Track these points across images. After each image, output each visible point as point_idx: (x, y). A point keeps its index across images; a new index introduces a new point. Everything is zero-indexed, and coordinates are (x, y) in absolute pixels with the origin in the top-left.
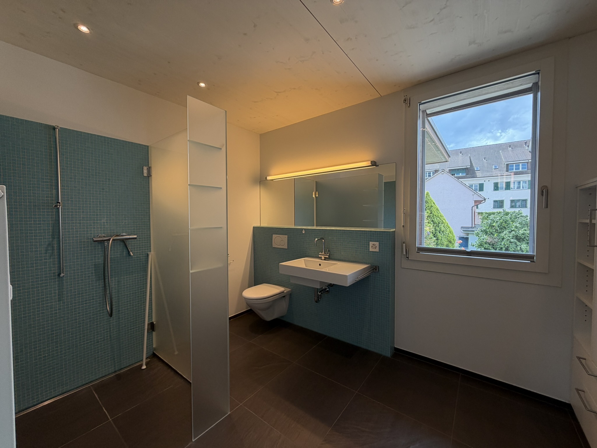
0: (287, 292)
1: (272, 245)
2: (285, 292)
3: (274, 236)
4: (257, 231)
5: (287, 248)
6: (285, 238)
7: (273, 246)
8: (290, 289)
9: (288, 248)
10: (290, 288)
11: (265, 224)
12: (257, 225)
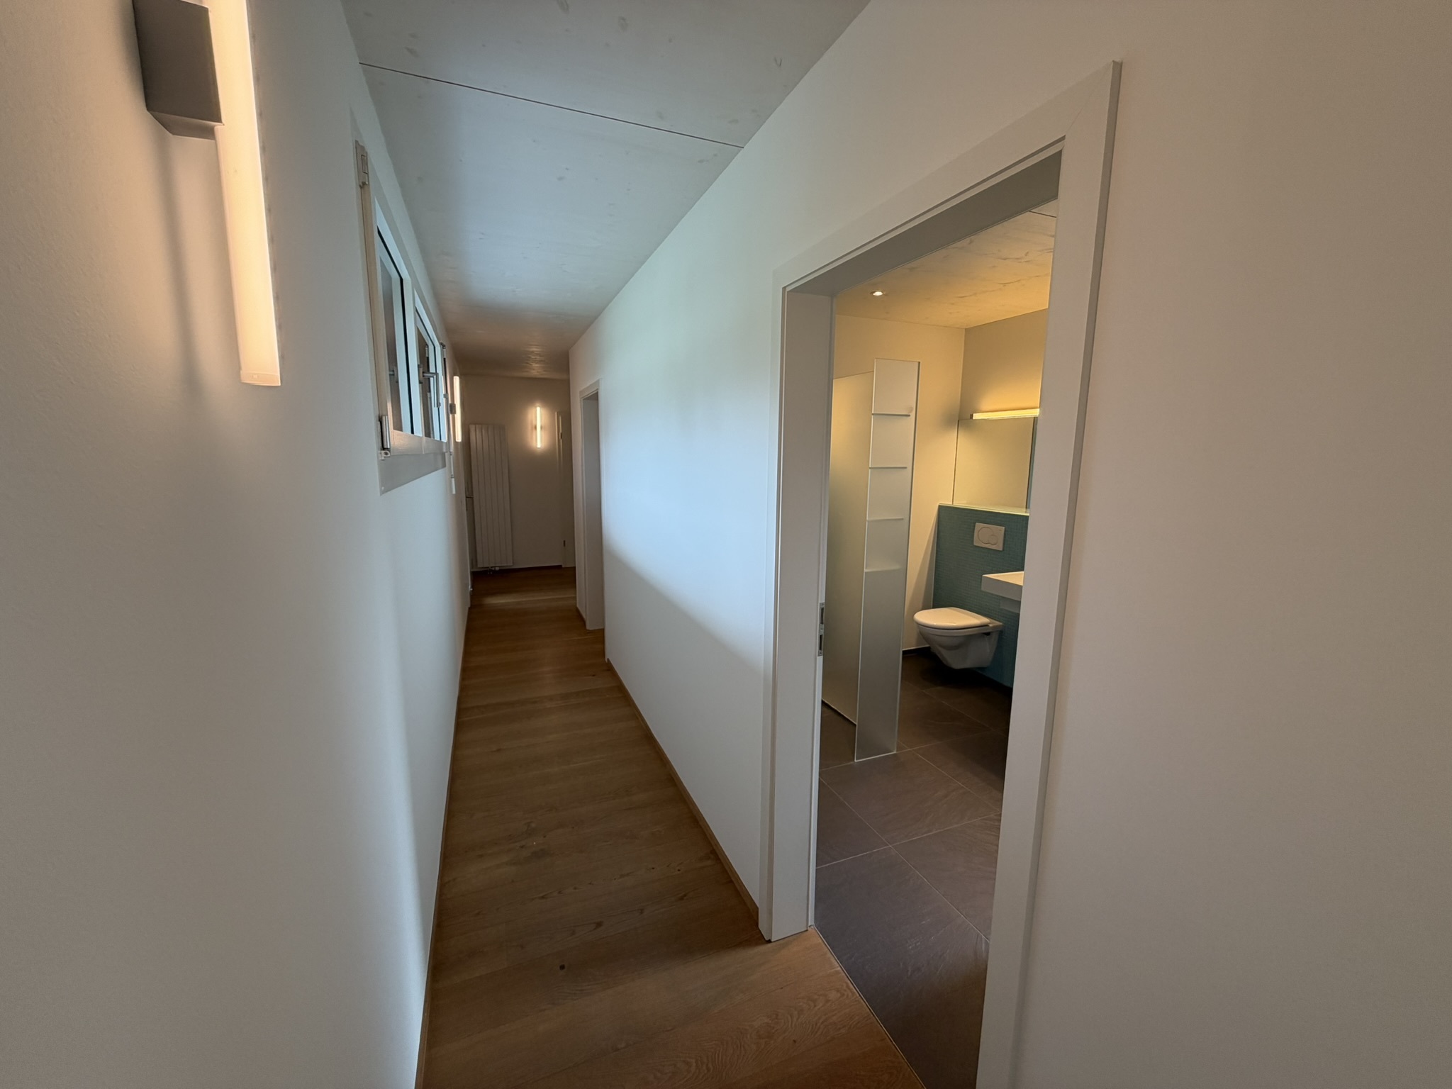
0: (994, 627)
1: (973, 541)
2: (991, 625)
3: (979, 526)
4: (946, 514)
5: (1001, 549)
6: (1000, 530)
7: (975, 544)
8: (1001, 624)
9: (1003, 550)
10: (1000, 621)
11: (961, 502)
12: (948, 502)
